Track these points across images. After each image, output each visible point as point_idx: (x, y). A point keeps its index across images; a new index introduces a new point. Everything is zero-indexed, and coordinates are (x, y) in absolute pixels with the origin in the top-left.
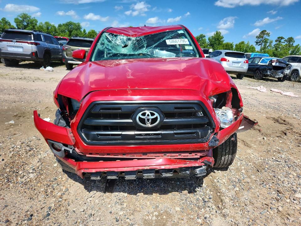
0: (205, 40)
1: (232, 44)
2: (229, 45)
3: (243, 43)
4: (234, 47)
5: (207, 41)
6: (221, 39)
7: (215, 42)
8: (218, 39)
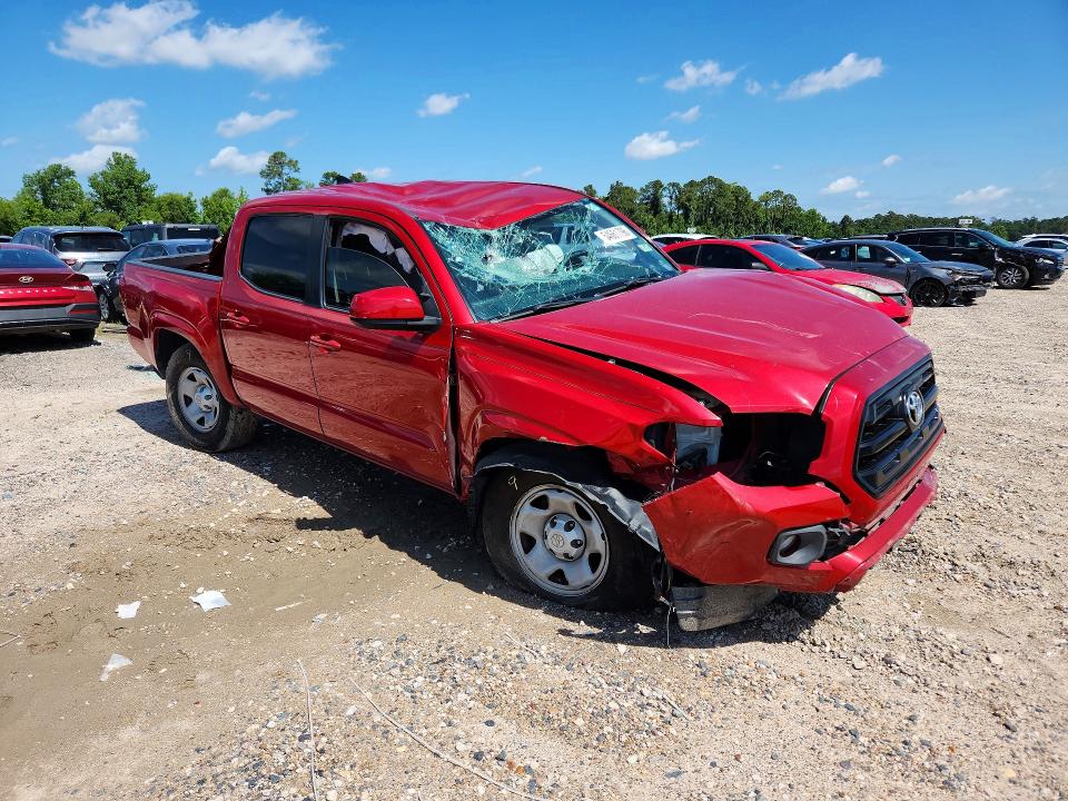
0: (75, 186)
1: (188, 201)
2: (179, 204)
3: (224, 193)
4: (199, 209)
5: (87, 189)
6: (141, 181)
7: (121, 192)
8: (130, 183)
